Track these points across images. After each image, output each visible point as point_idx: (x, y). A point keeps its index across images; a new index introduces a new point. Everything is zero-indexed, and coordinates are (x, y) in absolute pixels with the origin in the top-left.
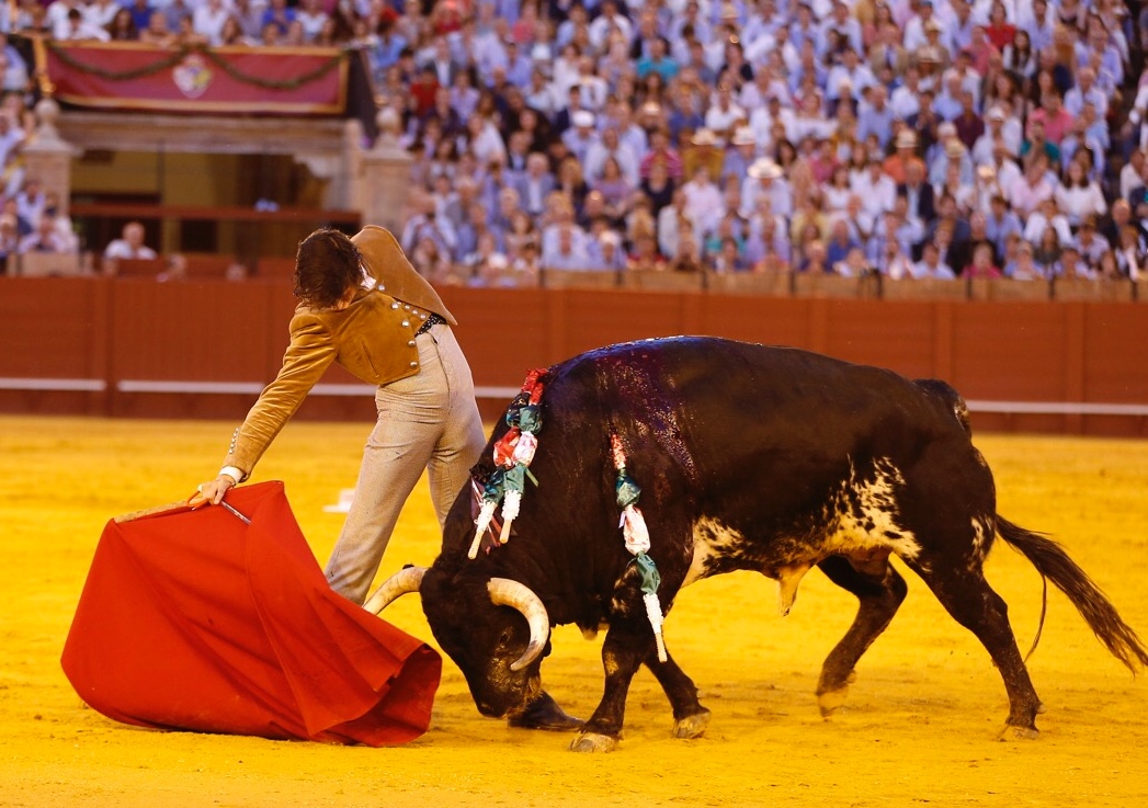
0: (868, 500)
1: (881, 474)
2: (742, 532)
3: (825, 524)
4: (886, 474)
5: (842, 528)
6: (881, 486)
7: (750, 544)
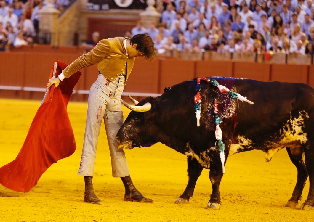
0: (295, 124)
1: (301, 115)
2: (252, 140)
3: (280, 136)
4: (302, 115)
5: (286, 136)
6: (300, 118)
7: (254, 144)
